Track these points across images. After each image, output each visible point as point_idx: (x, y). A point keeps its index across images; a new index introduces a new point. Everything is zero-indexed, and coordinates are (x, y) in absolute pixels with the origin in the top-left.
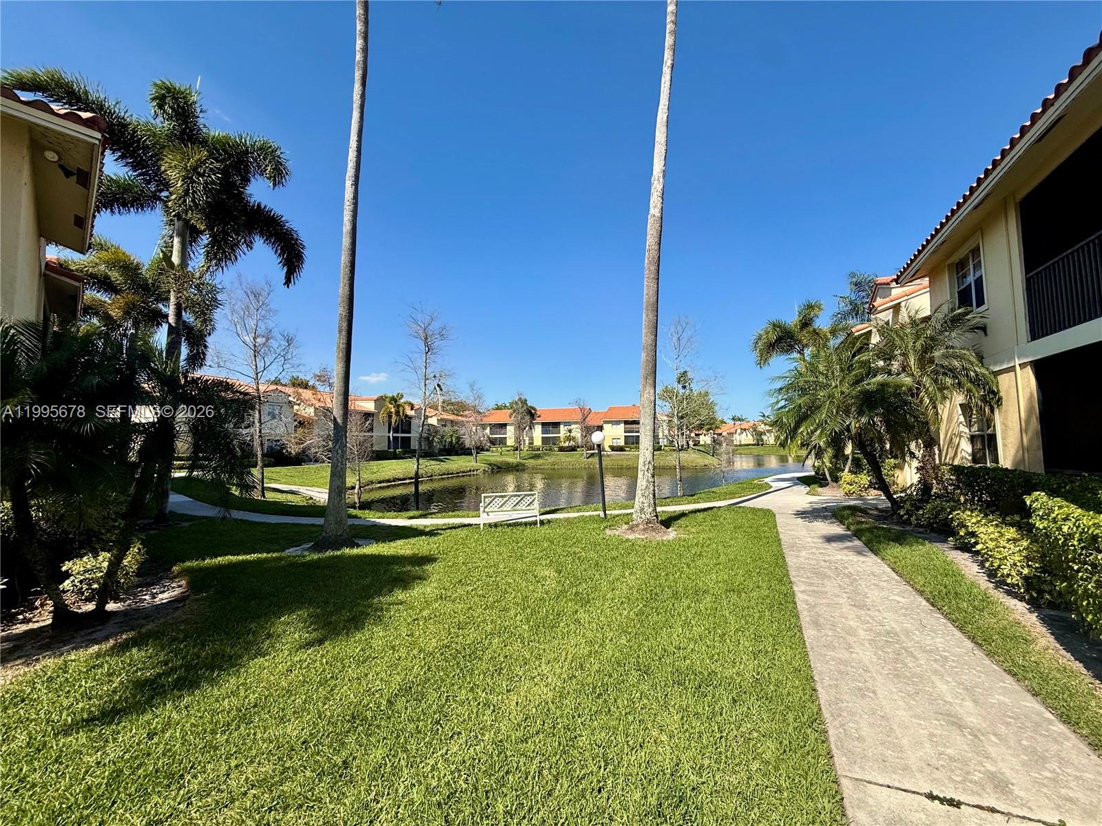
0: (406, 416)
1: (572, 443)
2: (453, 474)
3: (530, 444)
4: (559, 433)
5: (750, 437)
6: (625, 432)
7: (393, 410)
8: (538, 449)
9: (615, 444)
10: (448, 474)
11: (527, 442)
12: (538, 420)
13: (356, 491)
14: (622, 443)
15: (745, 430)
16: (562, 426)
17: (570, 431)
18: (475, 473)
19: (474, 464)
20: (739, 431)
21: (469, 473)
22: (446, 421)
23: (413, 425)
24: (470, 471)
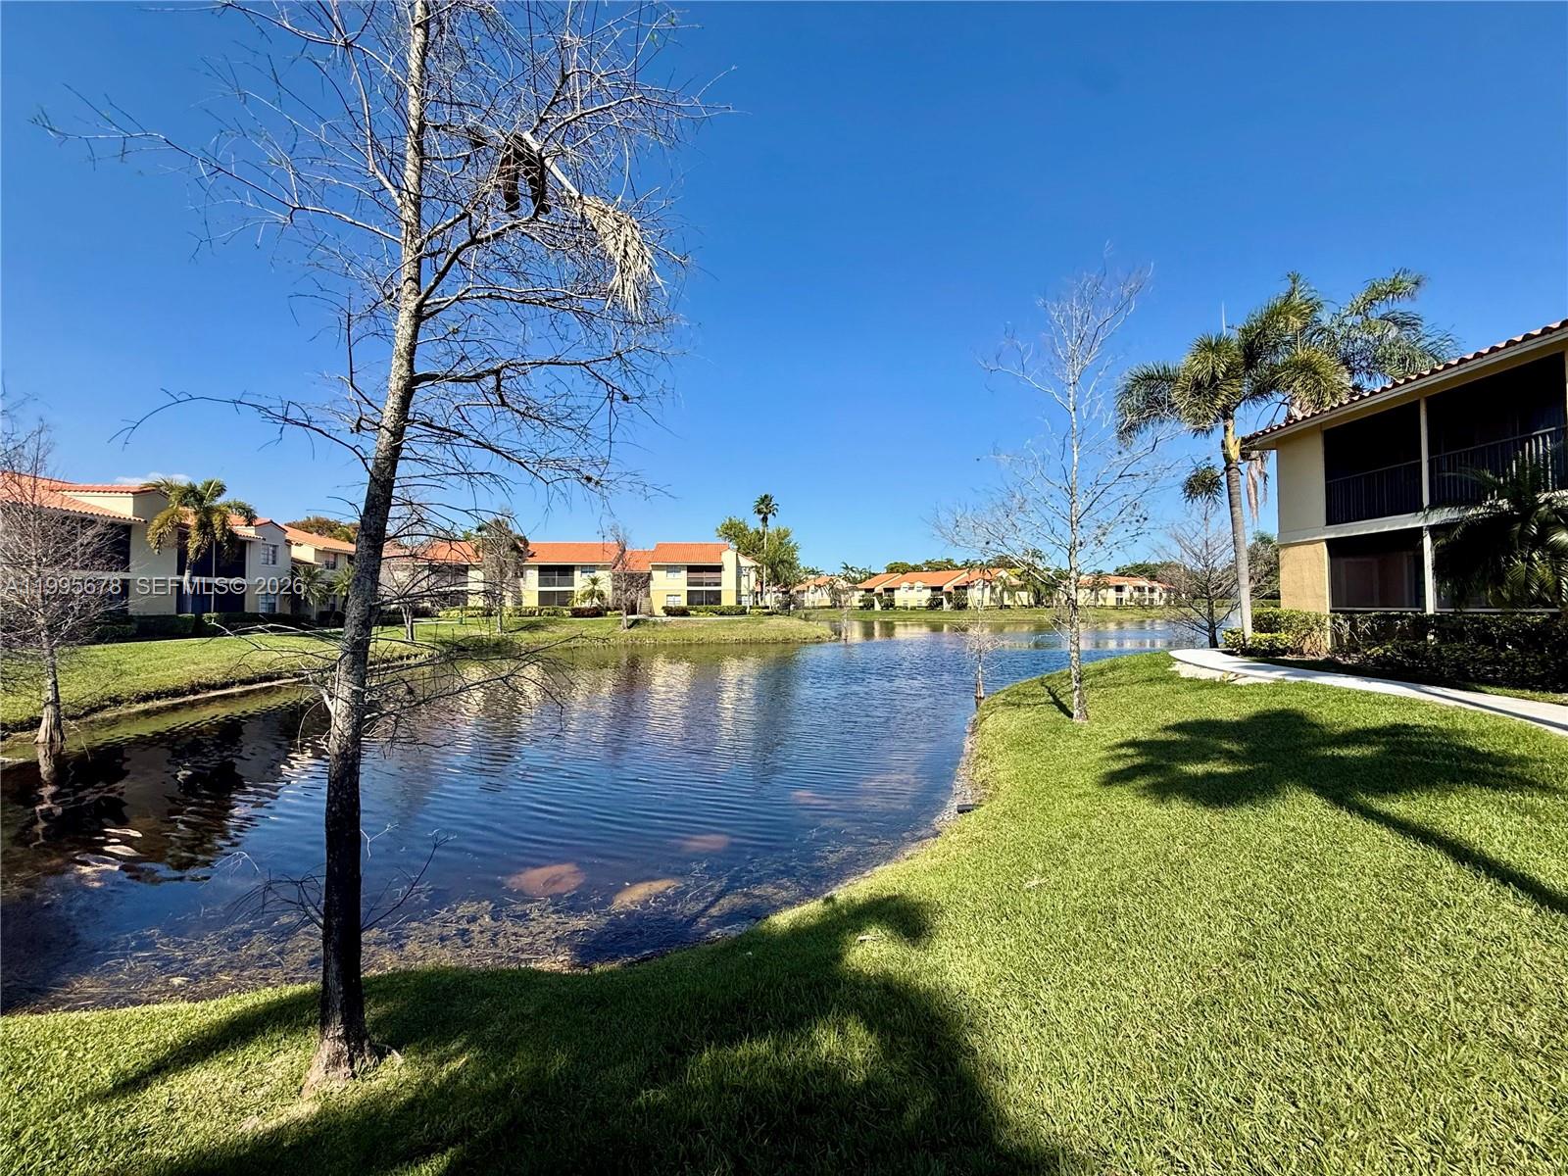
0: (233, 537)
1: (597, 605)
3: (516, 604)
4: (573, 585)
5: (826, 596)
6: (689, 584)
7: (192, 521)
8: (532, 614)
9: (671, 605)
11: (510, 601)
12: (532, 561)
13: (42, 734)
14: (683, 602)
15: (820, 586)
16: (577, 573)
17: (595, 581)
19: (409, 643)
20: (812, 588)
21: (400, 663)
22: (336, 554)
23: (254, 559)
24: (401, 658)
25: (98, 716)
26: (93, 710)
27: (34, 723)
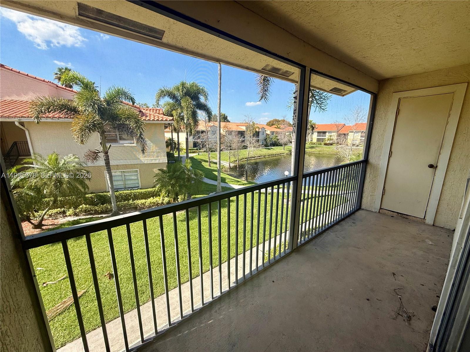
1: (331, 142)
2: (273, 155)
3: (311, 141)
4: (326, 137)
8: (315, 144)
10: (272, 155)
11: (310, 140)
12: (315, 130)
16: (327, 133)
17: (331, 136)
18: (283, 155)
19: (283, 151)
21: (280, 155)
22: (273, 132)
23: (260, 134)
24: (281, 154)
25: (242, 160)
26: (241, 160)
27: (237, 161)
